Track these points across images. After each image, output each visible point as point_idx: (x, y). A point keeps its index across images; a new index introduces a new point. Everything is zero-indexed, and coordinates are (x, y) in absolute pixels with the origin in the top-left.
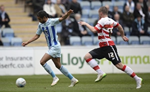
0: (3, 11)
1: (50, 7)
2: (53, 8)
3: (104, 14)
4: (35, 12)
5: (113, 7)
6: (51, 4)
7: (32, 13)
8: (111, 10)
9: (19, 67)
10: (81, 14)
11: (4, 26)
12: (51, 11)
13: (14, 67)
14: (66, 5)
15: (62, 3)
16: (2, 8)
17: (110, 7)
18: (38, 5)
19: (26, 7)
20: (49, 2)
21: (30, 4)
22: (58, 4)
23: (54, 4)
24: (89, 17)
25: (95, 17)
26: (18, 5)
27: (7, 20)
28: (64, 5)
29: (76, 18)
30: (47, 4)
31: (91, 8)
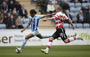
0: (23, 8)
1: (51, 6)
2: (53, 7)
3: (60, 11)
4: (42, 9)
5: (88, 6)
6: (52, 4)
7: (41, 10)
8: (87, 8)
9: (33, 41)
10: (69, 10)
11: (24, 17)
12: (52, 9)
13: (30, 41)
14: (61, 5)
15: (58, 4)
16: (23, 6)
17: (86, 6)
18: (44, 5)
19: (37, 6)
20: (51, 3)
21: (40, 4)
22: (56, 4)
23: (53, 4)
24: (74, 12)
25: (78, 12)
26: (32, 5)
27: (26, 14)
28: (59, 5)
29: (66, 13)
30: (50, 4)
31: (75, 7)
